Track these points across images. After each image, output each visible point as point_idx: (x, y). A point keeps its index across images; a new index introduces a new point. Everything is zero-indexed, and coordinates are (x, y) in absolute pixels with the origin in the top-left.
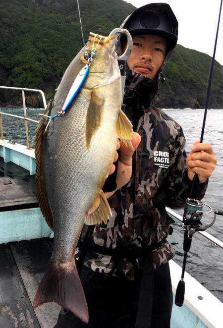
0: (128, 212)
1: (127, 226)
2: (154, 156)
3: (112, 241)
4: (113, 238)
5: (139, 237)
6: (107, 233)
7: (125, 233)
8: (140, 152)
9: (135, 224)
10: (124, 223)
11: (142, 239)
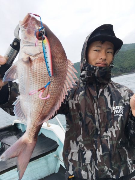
0: (99, 151)
1: (100, 161)
2: (113, 110)
3: (91, 173)
4: (92, 170)
5: (110, 169)
6: (88, 167)
7: (100, 166)
8: (105, 110)
9: (104, 159)
10: (97, 159)
11: (112, 171)
